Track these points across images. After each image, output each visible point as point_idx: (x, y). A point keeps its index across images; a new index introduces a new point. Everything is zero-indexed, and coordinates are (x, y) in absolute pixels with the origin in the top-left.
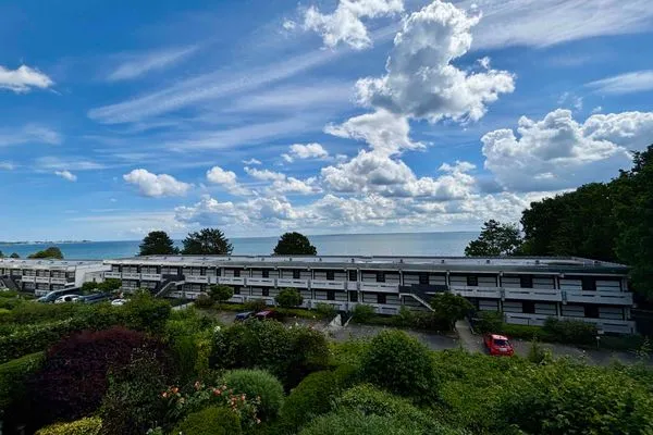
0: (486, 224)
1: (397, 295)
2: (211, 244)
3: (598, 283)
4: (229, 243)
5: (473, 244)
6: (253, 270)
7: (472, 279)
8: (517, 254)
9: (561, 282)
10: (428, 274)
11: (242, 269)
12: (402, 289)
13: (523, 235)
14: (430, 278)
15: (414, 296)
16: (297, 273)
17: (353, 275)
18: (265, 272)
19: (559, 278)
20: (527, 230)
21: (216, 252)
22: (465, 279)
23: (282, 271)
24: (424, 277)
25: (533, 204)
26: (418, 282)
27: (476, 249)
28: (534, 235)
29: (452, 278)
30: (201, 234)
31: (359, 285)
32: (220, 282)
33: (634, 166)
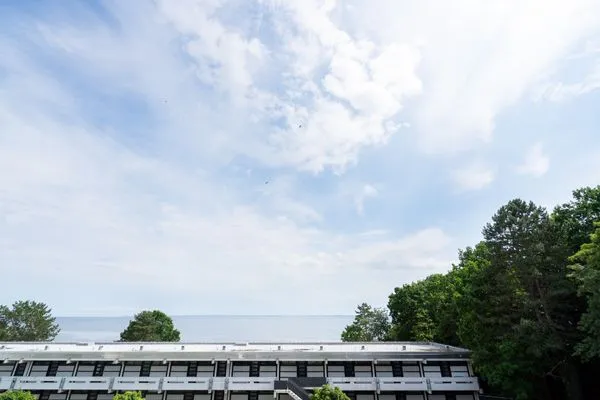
0: (359, 308)
1: (271, 393)
2: (23, 325)
3: (453, 368)
4: (54, 323)
5: (349, 329)
6: (79, 365)
7: (350, 368)
8: (388, 340)
9: (426, 368)
10: (306, 364)
11: (63, 363)
12: (278, 385)
13: (390, 319)
14: (309, 368)
15: (291, 393)
16: (145, 368)
17: (221, 369)
18: (99, 367)
19: (423, 365)
20: (394, 314)
21: (29, 338)
22: (342, 368)
23: (124, 366)
24: (302, 367)
25: (396, 290)
26: (295, 375)
27: (351, 335)
28: (399, 320)
29: (331, 368)
30: (11, 309)
31: (227, 383)
32: (18, 386)
33: (459, 262)
